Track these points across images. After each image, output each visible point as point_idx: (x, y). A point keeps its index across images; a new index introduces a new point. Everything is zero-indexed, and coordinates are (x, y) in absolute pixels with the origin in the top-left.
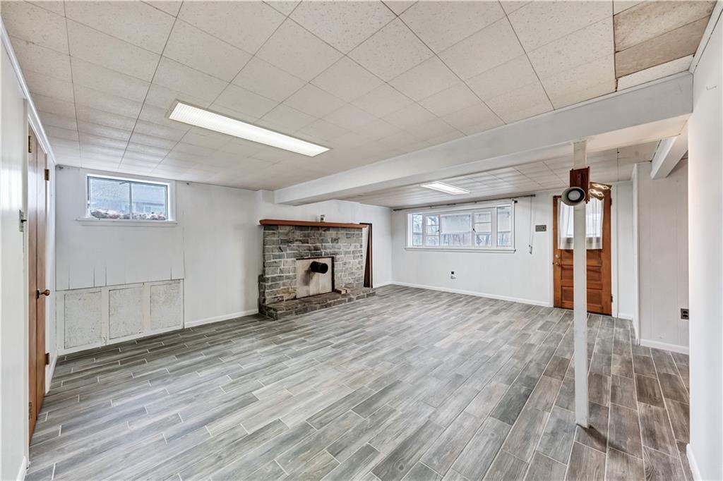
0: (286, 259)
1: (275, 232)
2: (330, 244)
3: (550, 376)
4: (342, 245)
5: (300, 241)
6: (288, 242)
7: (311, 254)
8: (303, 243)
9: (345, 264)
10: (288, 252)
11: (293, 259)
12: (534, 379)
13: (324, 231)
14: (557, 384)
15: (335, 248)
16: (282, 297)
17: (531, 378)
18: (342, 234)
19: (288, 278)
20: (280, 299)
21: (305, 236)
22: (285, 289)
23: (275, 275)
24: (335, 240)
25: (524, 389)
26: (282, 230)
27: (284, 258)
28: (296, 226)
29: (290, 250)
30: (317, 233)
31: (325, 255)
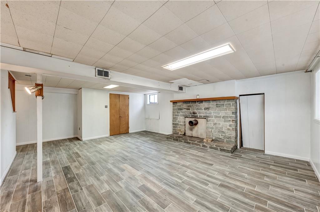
0: (180, 117)
1: (176, 105)
2: (204, 111)
3: (64, 190)
4: (212, 111)
5: (186, 109)
6: (181, 109)
7: (192, 115)
8: (187, 110)
9: (215, 124)
10: (181, 114)
11: (183, 117)
12: (69, 182)
13: (199, 103)
14: (58, 188)
15: (207, 113)
16: (178, 132)
17: (71, 182)
18: (212, 104)
19: (180, 125)
20: (178, 133)
21: (188, 107)
22: (179, 129)
23: (176, 123)
24: (207, 108)
25: (69, 176)
26: (179, 104)
27: (179, 116)
28: (184, 102)
29: (182, 113)
30: (195, 105)
31: (199, 117)
